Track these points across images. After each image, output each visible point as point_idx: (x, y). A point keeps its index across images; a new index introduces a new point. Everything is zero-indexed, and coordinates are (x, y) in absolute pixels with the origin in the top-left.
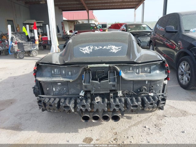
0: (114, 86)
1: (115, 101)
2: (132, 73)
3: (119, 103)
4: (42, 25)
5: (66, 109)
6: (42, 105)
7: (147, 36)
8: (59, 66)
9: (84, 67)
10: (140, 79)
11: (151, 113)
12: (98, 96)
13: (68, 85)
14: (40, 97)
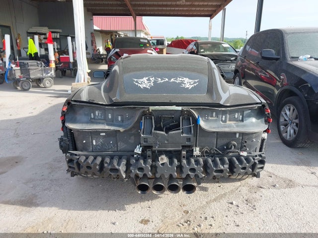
0: (189, 139)
1: (189, 163)
2: (216, 120)
3: (196, 166)
4: (58, 36)
5: (112, 174)
6: (75, 166)
7: (229, 61)
8: (104, 107)
9: (143, 110)
10: (227, 130)
11: (239, 182)
12: (163, 154)
13: (116, 135)
14: (72, 154)
